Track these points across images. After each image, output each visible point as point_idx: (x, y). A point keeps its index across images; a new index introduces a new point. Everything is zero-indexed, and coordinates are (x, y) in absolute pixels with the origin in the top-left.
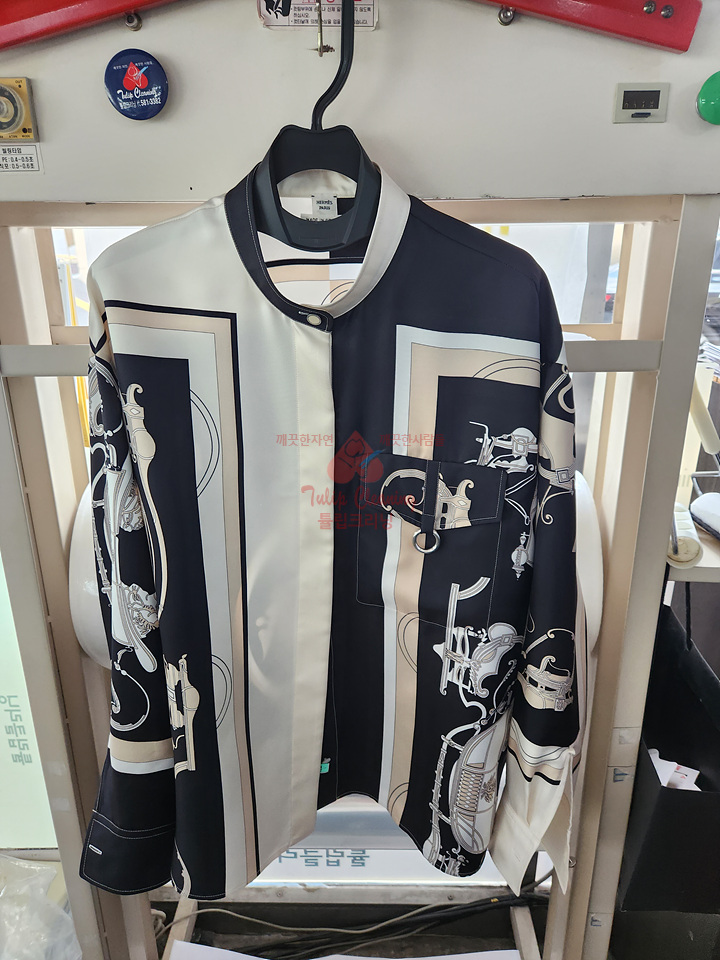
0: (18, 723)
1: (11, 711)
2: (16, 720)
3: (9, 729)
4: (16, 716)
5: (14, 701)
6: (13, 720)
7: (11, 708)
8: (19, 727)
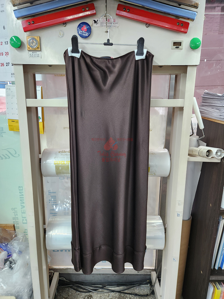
0: (16, 216)
1: (15, 213)
2: (16, 215)
3: (14, 219)
4: (16, 214)
5: (16, 210)
6: (15, 216)
7: (15, 212)
8: (17, 218)
